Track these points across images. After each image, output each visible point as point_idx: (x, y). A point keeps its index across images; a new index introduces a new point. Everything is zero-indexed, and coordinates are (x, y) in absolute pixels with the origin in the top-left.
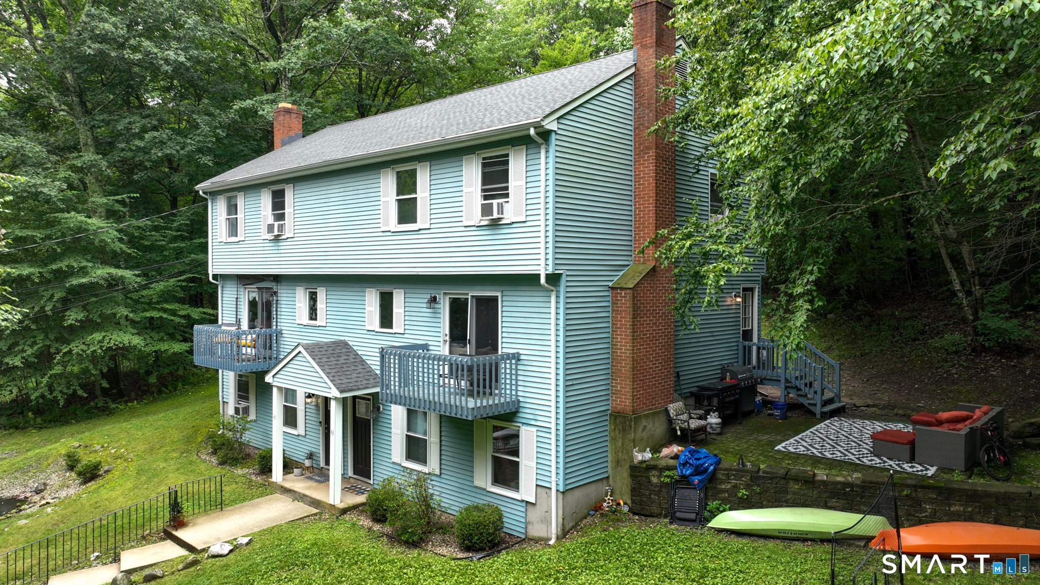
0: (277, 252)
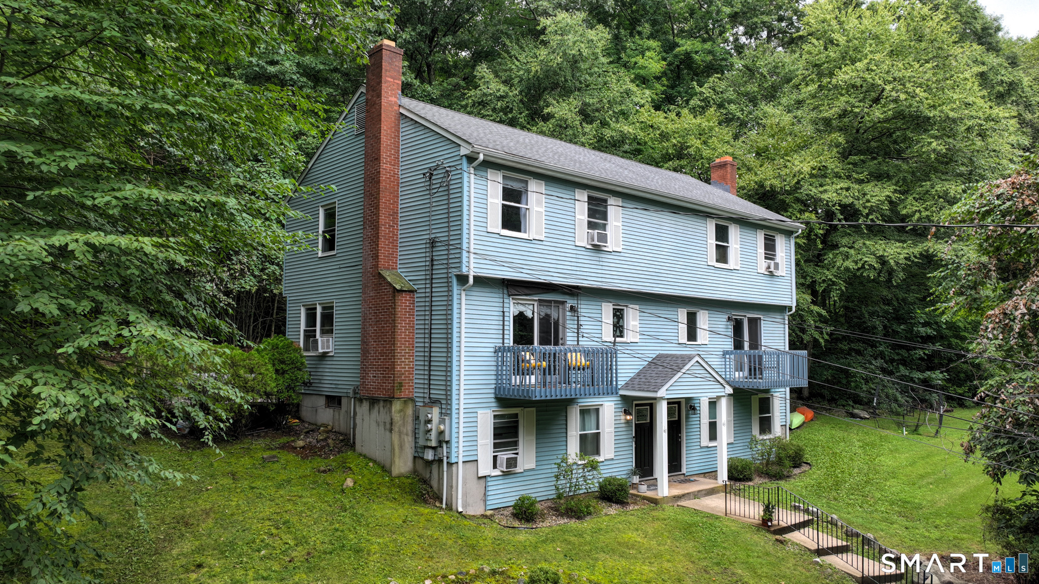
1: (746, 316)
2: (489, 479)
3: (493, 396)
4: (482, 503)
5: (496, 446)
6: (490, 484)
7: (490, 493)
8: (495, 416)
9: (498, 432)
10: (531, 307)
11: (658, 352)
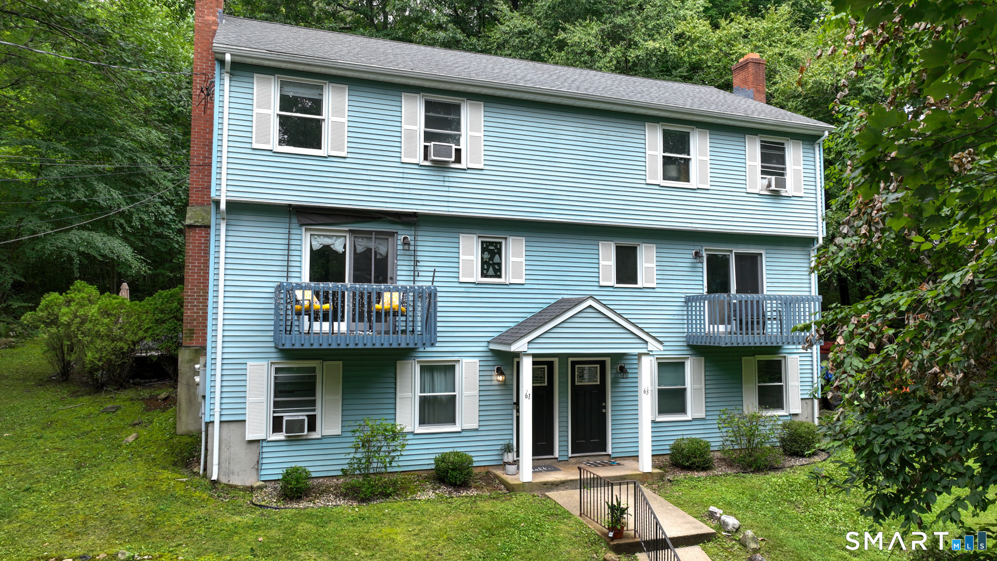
0: (441, 183)
1: (733, 252)
2: (265, 444)
3: (273, 345)
4: (254, 472)
5: (276, 404)
6: (265, 450)
7: (265, 461)
8: (277, 370)
9: (281, 388)
10: (342, 239)
11: (560, 297)
